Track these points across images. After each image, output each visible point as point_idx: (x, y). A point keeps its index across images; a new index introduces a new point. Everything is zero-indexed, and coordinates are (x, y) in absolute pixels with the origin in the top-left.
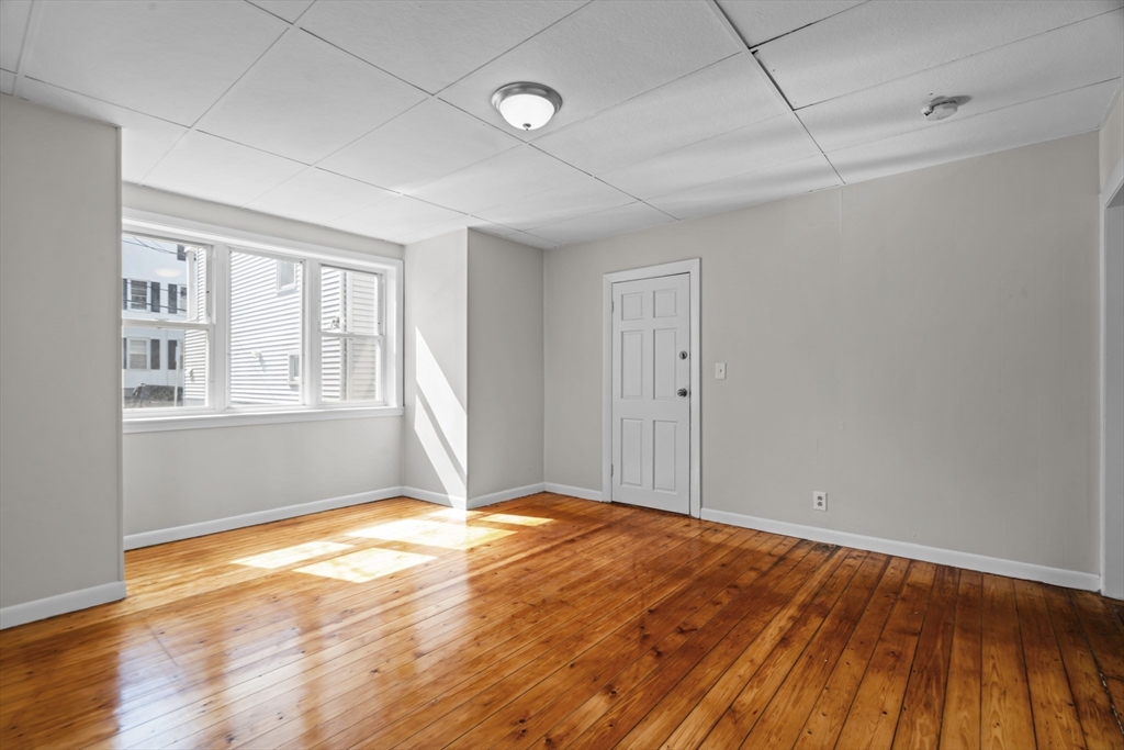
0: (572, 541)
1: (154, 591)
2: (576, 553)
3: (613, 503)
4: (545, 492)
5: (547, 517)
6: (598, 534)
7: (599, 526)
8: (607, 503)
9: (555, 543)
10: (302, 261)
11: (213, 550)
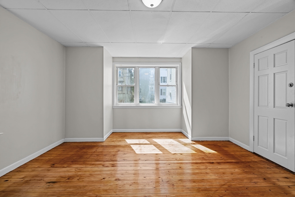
0: (213, 163)
1: (108, 142)
2: (206, 169)
3: (254, 153)
4: (229, 141)
5: (215, 151)
6: (228, 164)
7: (233, 161)
8: (251, 152)
9: (204, 161)
10: (155, 67)
11: (128, 136)
